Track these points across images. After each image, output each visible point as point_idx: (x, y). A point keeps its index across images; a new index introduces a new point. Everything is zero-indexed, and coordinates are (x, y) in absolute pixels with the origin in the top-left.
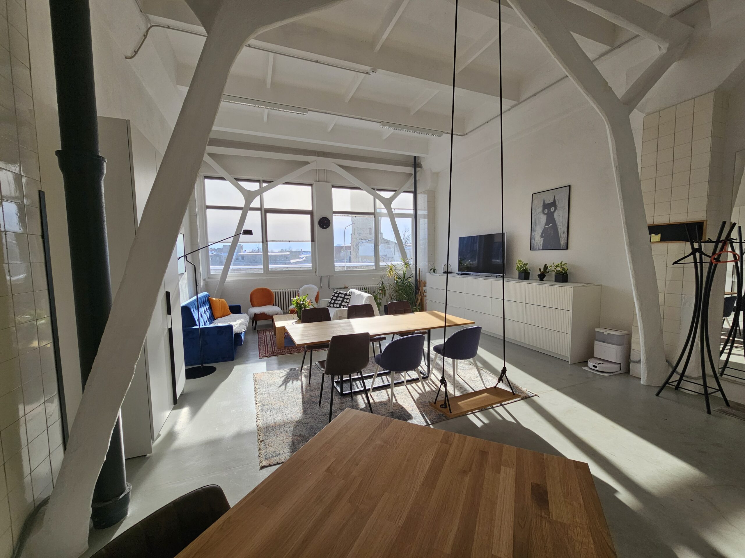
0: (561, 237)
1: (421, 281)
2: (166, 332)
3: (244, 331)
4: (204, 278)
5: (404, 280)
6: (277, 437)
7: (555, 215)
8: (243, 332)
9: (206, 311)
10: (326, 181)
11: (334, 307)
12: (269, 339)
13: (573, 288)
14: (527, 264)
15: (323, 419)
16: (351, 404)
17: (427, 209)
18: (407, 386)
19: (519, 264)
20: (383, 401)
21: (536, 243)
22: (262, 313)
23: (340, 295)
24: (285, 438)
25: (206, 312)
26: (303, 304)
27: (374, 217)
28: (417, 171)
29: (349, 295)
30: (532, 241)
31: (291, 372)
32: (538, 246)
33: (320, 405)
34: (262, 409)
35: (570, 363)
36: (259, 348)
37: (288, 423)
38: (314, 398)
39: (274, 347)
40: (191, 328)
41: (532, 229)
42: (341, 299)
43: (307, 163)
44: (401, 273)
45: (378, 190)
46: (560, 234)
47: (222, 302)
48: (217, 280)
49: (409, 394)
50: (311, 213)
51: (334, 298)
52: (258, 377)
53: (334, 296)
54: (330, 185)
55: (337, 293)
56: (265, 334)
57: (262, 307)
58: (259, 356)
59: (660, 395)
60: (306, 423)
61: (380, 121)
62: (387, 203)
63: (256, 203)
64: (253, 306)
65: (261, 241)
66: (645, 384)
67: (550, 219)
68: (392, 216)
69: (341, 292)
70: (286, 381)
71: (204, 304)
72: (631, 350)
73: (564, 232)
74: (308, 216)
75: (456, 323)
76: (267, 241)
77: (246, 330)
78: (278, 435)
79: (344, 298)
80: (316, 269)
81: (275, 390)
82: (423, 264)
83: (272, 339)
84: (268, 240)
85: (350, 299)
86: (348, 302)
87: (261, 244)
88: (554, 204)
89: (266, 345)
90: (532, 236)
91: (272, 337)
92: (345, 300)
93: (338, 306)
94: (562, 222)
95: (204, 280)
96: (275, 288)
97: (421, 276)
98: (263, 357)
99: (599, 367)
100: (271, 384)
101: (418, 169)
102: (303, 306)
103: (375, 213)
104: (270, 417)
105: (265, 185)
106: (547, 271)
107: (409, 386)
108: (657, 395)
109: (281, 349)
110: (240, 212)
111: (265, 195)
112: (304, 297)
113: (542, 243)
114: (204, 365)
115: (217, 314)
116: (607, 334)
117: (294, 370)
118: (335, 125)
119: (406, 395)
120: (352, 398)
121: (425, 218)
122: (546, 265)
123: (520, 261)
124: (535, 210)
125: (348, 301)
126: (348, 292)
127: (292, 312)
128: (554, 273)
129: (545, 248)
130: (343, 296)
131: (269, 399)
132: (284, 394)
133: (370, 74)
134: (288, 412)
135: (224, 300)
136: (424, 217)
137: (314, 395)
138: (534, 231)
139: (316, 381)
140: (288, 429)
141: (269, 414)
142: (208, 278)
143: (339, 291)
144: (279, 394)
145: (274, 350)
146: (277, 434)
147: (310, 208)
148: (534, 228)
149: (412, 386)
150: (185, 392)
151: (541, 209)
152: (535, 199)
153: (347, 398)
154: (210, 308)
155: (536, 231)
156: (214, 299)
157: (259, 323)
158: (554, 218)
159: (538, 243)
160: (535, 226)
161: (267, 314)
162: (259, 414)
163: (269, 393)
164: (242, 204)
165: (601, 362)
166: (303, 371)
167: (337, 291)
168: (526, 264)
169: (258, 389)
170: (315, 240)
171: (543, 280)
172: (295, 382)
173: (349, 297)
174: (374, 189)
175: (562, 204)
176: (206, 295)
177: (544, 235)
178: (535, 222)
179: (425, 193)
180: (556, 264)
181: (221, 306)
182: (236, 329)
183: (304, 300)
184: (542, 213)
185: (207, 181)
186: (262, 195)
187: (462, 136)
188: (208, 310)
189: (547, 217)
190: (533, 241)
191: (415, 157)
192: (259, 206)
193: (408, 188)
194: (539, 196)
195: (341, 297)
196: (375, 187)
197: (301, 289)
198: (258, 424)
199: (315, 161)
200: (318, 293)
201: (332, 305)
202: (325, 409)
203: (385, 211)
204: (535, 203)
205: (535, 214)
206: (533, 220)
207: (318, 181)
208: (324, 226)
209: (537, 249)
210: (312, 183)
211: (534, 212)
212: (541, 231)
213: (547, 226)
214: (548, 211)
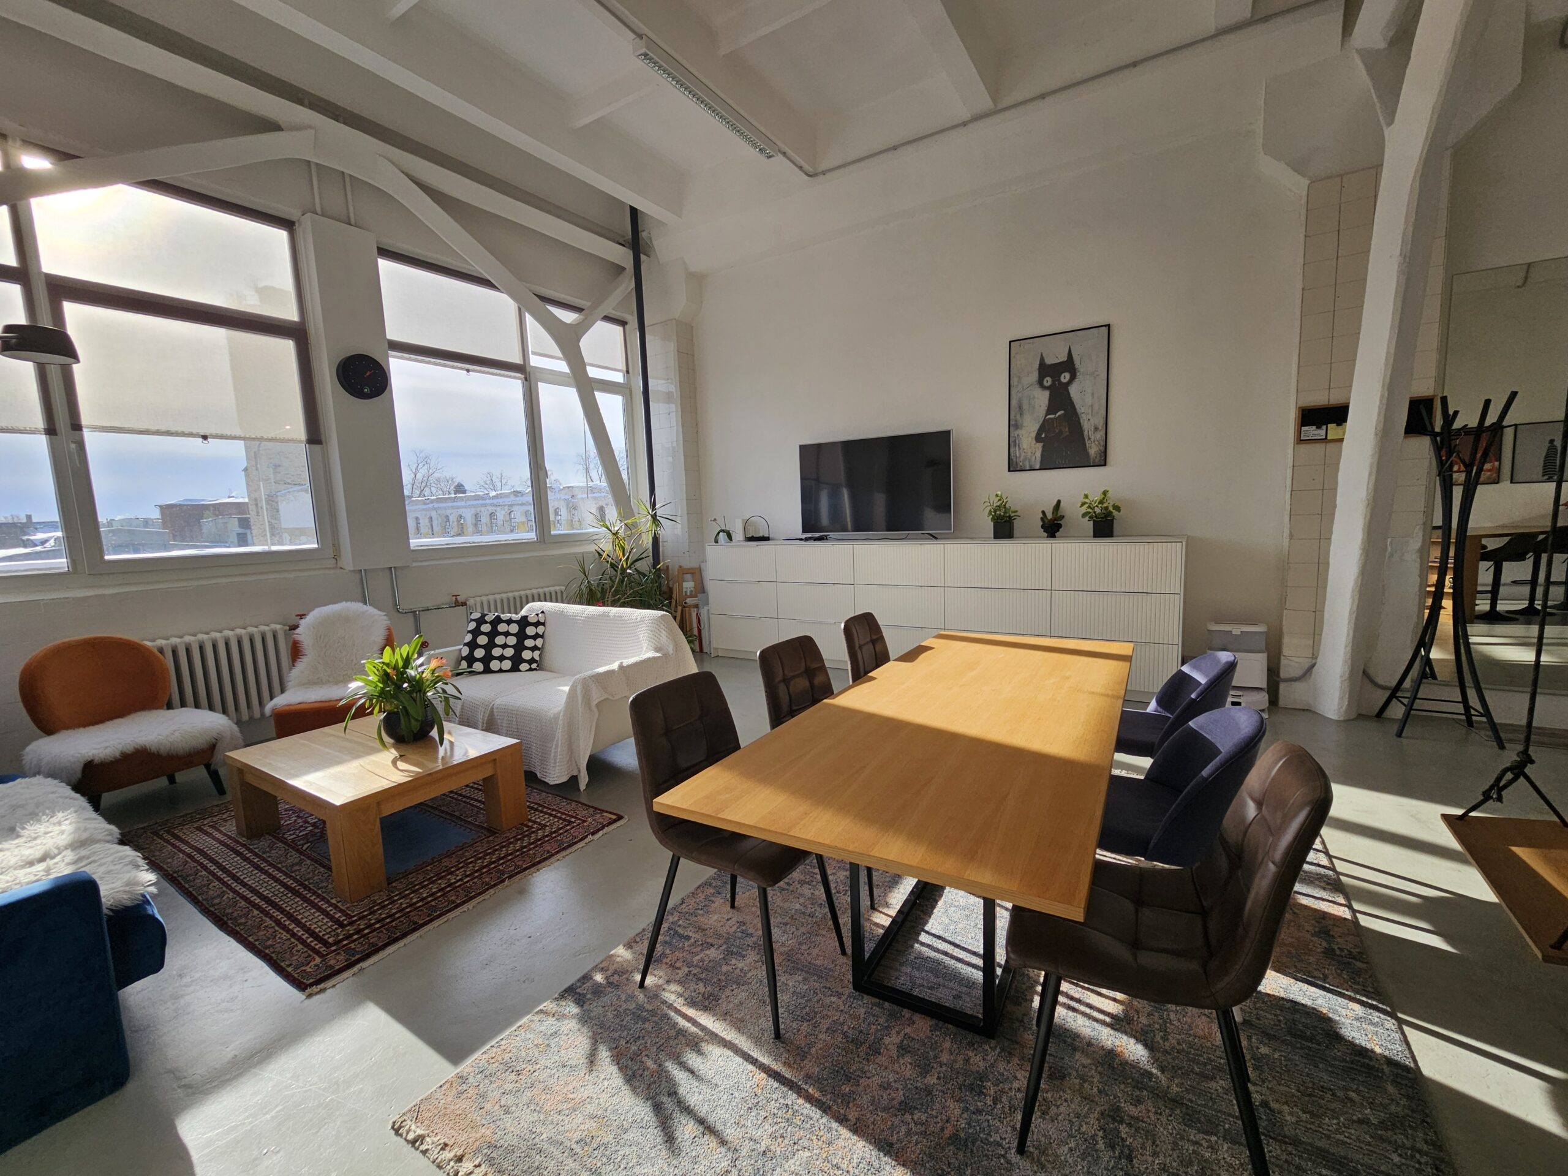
0: (1089, 439)
7: (1074, 390)
10: (352, 222)
11: (487, 670)
13: (1184, 543)
21: (1023, 454)
23: (502, 628)
27: (525, 379)
28: (642, 263)
29: (538, 624)
30: (1012, 450)
32: (1030, 461)
39: (319, 896)
41: (1012, 423)
43: (274, 127)
46: (1086, 433)
50: (297, 332)
51: (482, 640)
53: (477, 632)
54: (369, 242)
55: (486, 622)
58: (290, 987)
61: (642, 28)
62: (568, 338)
64: (48, 729)
65: (41, 427)
67: (1060, 399)
68: (586, 388)
69: (500, 615)
73: (1096, 429)
74: (286, 344)
76: (77, 427)
79: (521, 636)
80: (336, 547)
84: (85, 419)
85: (544, 636)
86: (540, 646)
87: (43, 439)
88: (1069, 365)
89: (265, 904)
90: (1012, 440)
92: (529, 643)
93: (507, 665)
94: (1092, 406)
97: (673, 559)
98: (322, 979)
103: (528, 369)
105: (33, 160)
106: (1064, 515)
111: (44, 209)
113: (1038, 454)
116: (1240, 633)
121: (669, 401)
122: (1057, 503)
124: (1020, 378)
125: (539, 642)
126: (530, 614)
128: (1086, 520)
129: (1048, 463)
130: (514, 628)
136: (668, 398)
138: (1018, 429)
143: (491, 615)
145: (339, 915)
147: (291, 314)
151: (1035, 376)
152: (1016, 354)
155: (1023, 427)
158: (1070, 399)
159: (1029, 454)
160: (1018, 417)
167: (484, 615)
168: (1005, 504)
170: (323, 437)
171: (1055, 537)
173: (540, 630)
175: (1088, 364)
177: (1043, 436)
178: (1020, 408)
184: (1037, 386)
187: (809, 175)
189: (1051, 395)
190: (1015, 451)
191: (634, 212)
193: (616, 309)
194: (1028, 347)
195: (507, 634)
200: (389, 629)
201: (478, 666)
203: (562, 367)
204: (1019, 361)
205: (1020, 387)
206: (1014, 402)
207: (323, 215)
208: (362, 389)
209: (1028, 468)
210: (294, 219)
211: (1016, 383)
212: (1036, 427)
213: (1052, 416)
214: (1053, 382)
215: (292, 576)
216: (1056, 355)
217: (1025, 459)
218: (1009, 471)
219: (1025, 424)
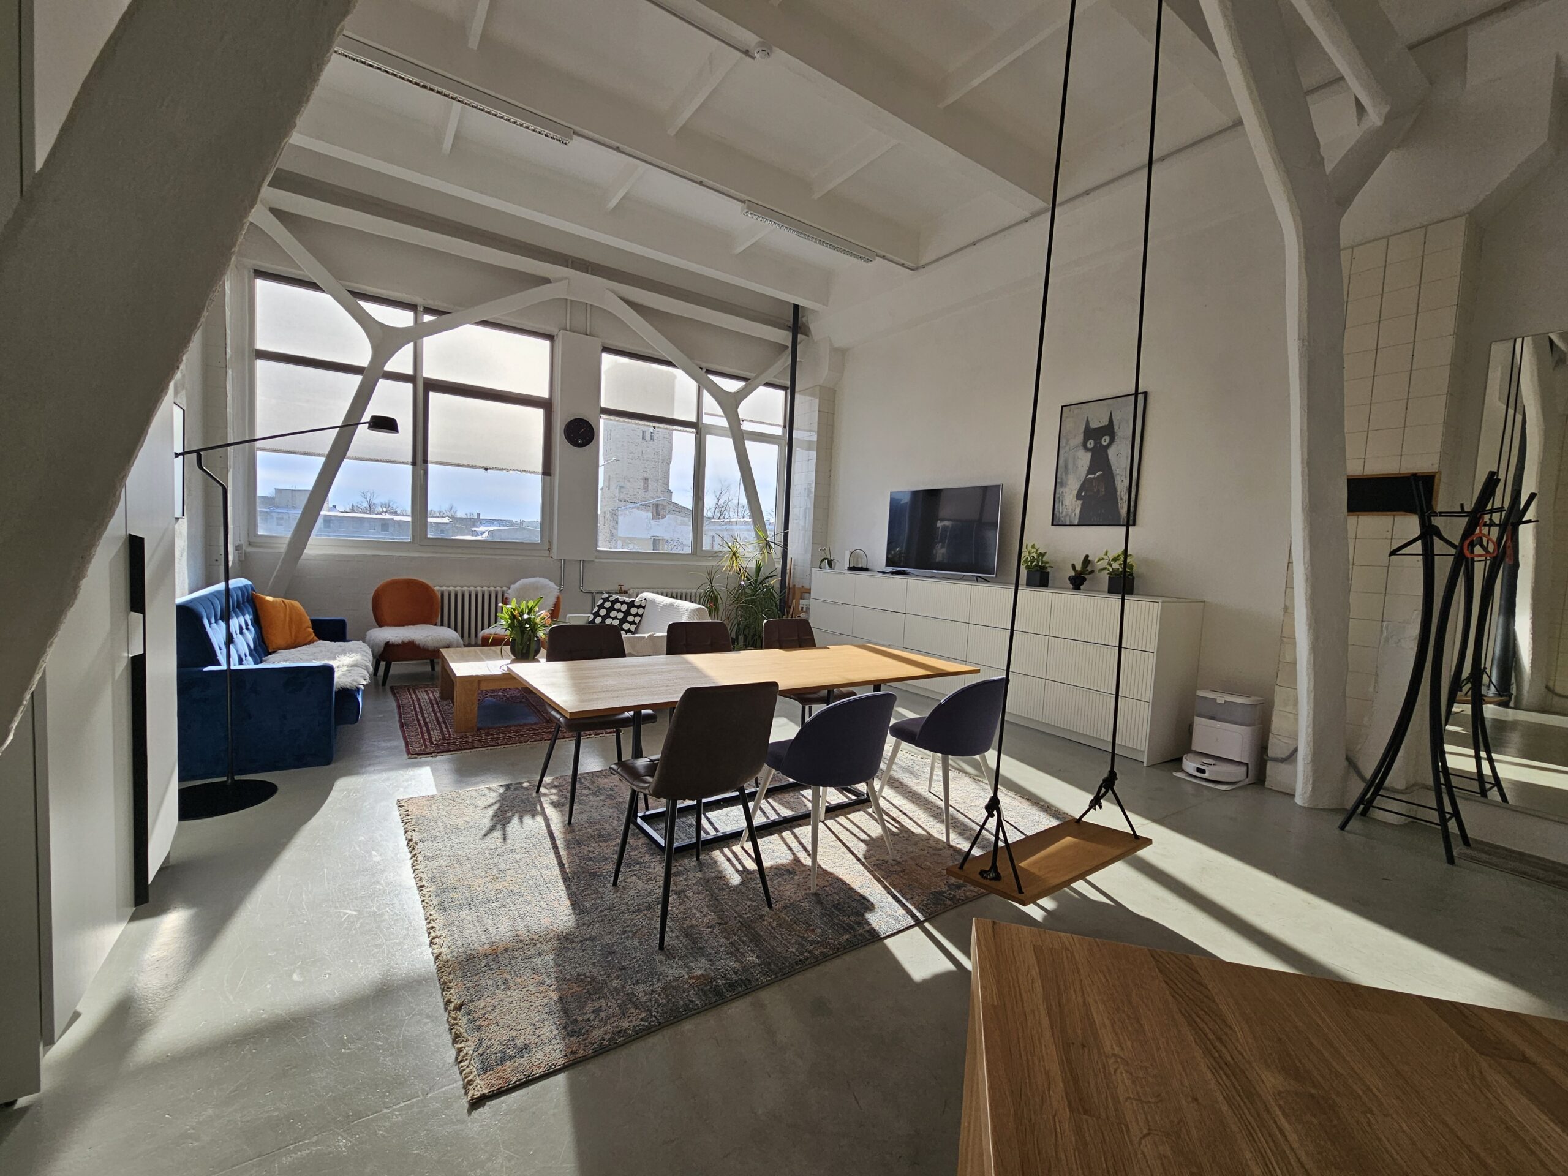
0: (1122, 499)
1: (794, 586)
2: (122, 667)
3: (365, 683)
4: (238, 543)
5: (756, 580)
6: (509, 988)
7: (1112, 453)
8: (362, 687)
9: (244, 627)
10: (588, 333)
12: (427, 707)
13: (1160, 603)
14: (1045, 553)
15: (635, 925)
16: (699, 875)
17: (816, 430)
18: (827, 822)
19: (1029, 553)
20: (783, 865)
21: (1065, 510)
22: (406, 640)
23: (618, 606)
24: (532, 989)
25: (245, 631)
26: (528, 621)
27: (697, 433)
28: (799, 340)
29: (640, 607)
30: (1056, 506)
31: (508, 793)
32: (1070, 516)
33: (615, 884)
34: (442, 904)
35: (1145, 765)
36: (403, 732)
37: (533, 942)
38: (591, 863)
39: (447, 728)
40: (200, 669)
41: (1058, 480)
42: (620, 615)
43: (546, 281)
44: (753, 565)
45: (709, 371)
46: (1119, 493)
47: (292, 607)
48: (277, 551)
49: (839, 843)
50: (546, 405)
51: (603, 612)
52: (412, 809)
53: (601, 607)
54: (598, 344)
55: (609, 601)
56: (414, 697)
57: (406, 627)
58: (405, 753)
59: (1347, 828)
60: (586, 940)
61: (743, 197)
62: (730, 404)
63: (401, 361)
64: (380, 624)
65: (410, 460)
66: (1306, 805)
67: (1100, 461)
68: (739, 438)
69: (620, 598)
70: (501, 819)
71: (240, 609)
72: (1271, 735)
74: (540, 412)
75: (942, 670)
76: (425, 461)
77: (368, 680)
78: (510, 983)
79: (627, 613)
80: (550, 543)
81: (471, 846)
82: (799, 549)
83: (436, 708)
84: (430, 458)
85: (641, 616)
86: (637, 621)
87: (410, 467)
88: (1109, 430)
89: (423, 725)
90: (1057, 496)
91: (435, 705)
92: (630, 619)
94: (1125, 468)
95: (238, 548)
96: (442, 583)
97: (793, 577)
98: (418, 754)
99: (1210, 772)
100: (457, 827)
101: (800, 337)
102: (527, 626)
103: (700, 425)
104: (471, 926)
105: (427, 318)
106: (1089, 568)
107: (829, 822)
108: (1343, 827)
109: (468, 734)
110: (357, 379)
111: (430, 343)
112: (531, 604)
113: (1078, 511)
114: (236, 778)
115: (276, 637)
116: (1223, 702)
117: (516, 789)
118: (624, 197)
119: (833, 846)
120: (698, 859)
121: (809, 449)
122: (1087, 556)
123: (1033, 546)
124: (1068, 440)
125: (637, 619)
126: (638, 599)
127: (497, 642)
128: (1105, 576)
129: (1086, 520)
130: (624, 607)
131: (458, 871)
132: (502, 854)
133: (754, 58)
134: (524, 908)
135: (296, 604)
136: (809, 446)
137: (591, 855)
138: (1062, 485)
139: (585, 816)
140: (538, 961)
141: (469, 918)
142: (250, 544)
143: (614, 597)
144: (488, 856)
145: (447, 736)
146: (506, 980)
147: (544, 393)
148: (1062, 479)
149: (839, 823)
150: (172, 861)
151: (1081, 438)
152: (1067, 417)
153: (686, 861)
154: (257, 621)
155: (1066, 484)
156: (269, 598)
157: (398, 668)
158: (1108, 460)
159: (1070, 510)
160: (1064, 474)
161: (421, 645)
162: (434, 917)
163: (456, 855)
164: (363, 357)
165: (1212, 762)
166: (542, 790)
167: (610, 596)
168: (1042, 555)
169: (420, 844)
170: (552, 471)
171: (1080, 589)
172: (528, 820)
173: (640, 611)
174: (701, 369)
176: (245, 586)
177: (1083, 494)
178: (1066, 467)
179: (812, 395)
180: (1111, 556)
181: (288, 619)
182: (341, 678)
183: (530, 611)
184: (1081, 448)
185: (260, 284)
186: (419, 342)
187: (912, 270)
188: (250, 627)
189: (1092, 456)
190: (1059, 507)
191: (796, 307)
192: (410, 371)
193: (774, 377)
194: (1076, 411)
195: (619, 610)
196: (704, 365)
197: (513, 586)
198: (437, 952)
199: (566, 278)
200: (558, 598)
202: (632, 892)
203: (724, 423)
204: (1068, 425)
205: (1067, 448)
206: (1061, 462)
207: (570, 331)
208: (577, 441)
209: (1068, 523)
210: (554, 333)
211: (1064, 445)
212: (1077, 485)
213: (1092, 476)
214: (1095, 444)
215: (520, 558)
216: (1099, 421)
217: (1067, 515)
218: (1053, 524)
219: (1069, 483)
